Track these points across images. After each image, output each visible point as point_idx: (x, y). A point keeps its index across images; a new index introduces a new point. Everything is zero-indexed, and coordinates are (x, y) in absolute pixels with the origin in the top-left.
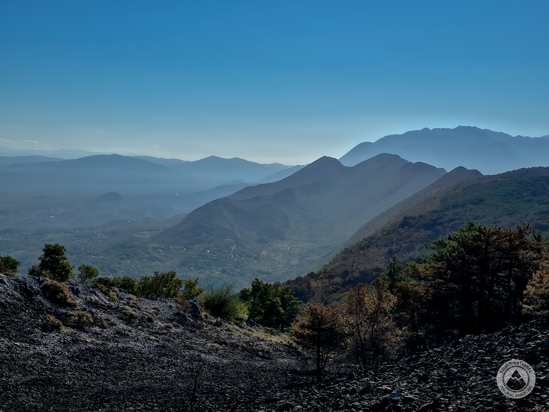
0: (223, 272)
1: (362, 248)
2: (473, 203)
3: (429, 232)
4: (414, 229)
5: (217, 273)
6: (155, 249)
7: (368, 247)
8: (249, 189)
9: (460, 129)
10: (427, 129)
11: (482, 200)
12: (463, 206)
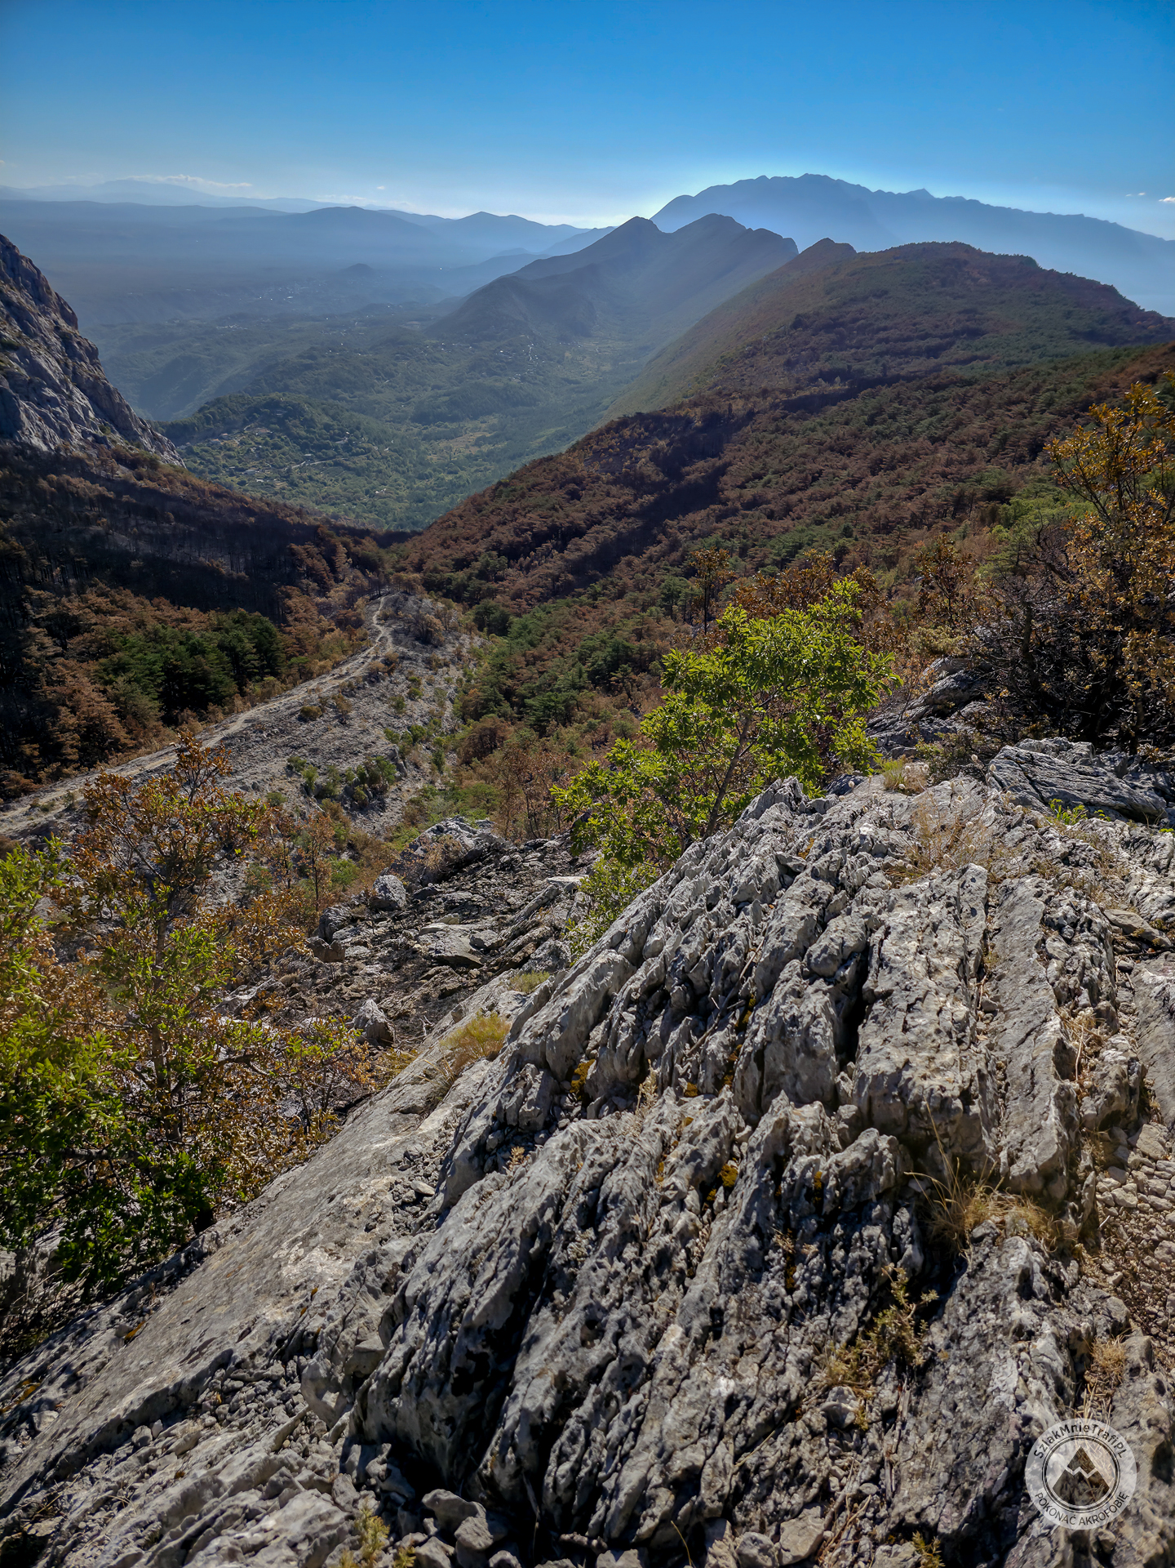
0: (523, 379)
1: (747, 357)
2: (875, 296)
3: (833, 336)
4: (810, 331)
5: (515, 381)
6: (435, 346)
7: (754, 354)
8: (539, 264)
9: (808, 179)
10: (763, 178)
11: (886, 292)
12: (865, 299)
